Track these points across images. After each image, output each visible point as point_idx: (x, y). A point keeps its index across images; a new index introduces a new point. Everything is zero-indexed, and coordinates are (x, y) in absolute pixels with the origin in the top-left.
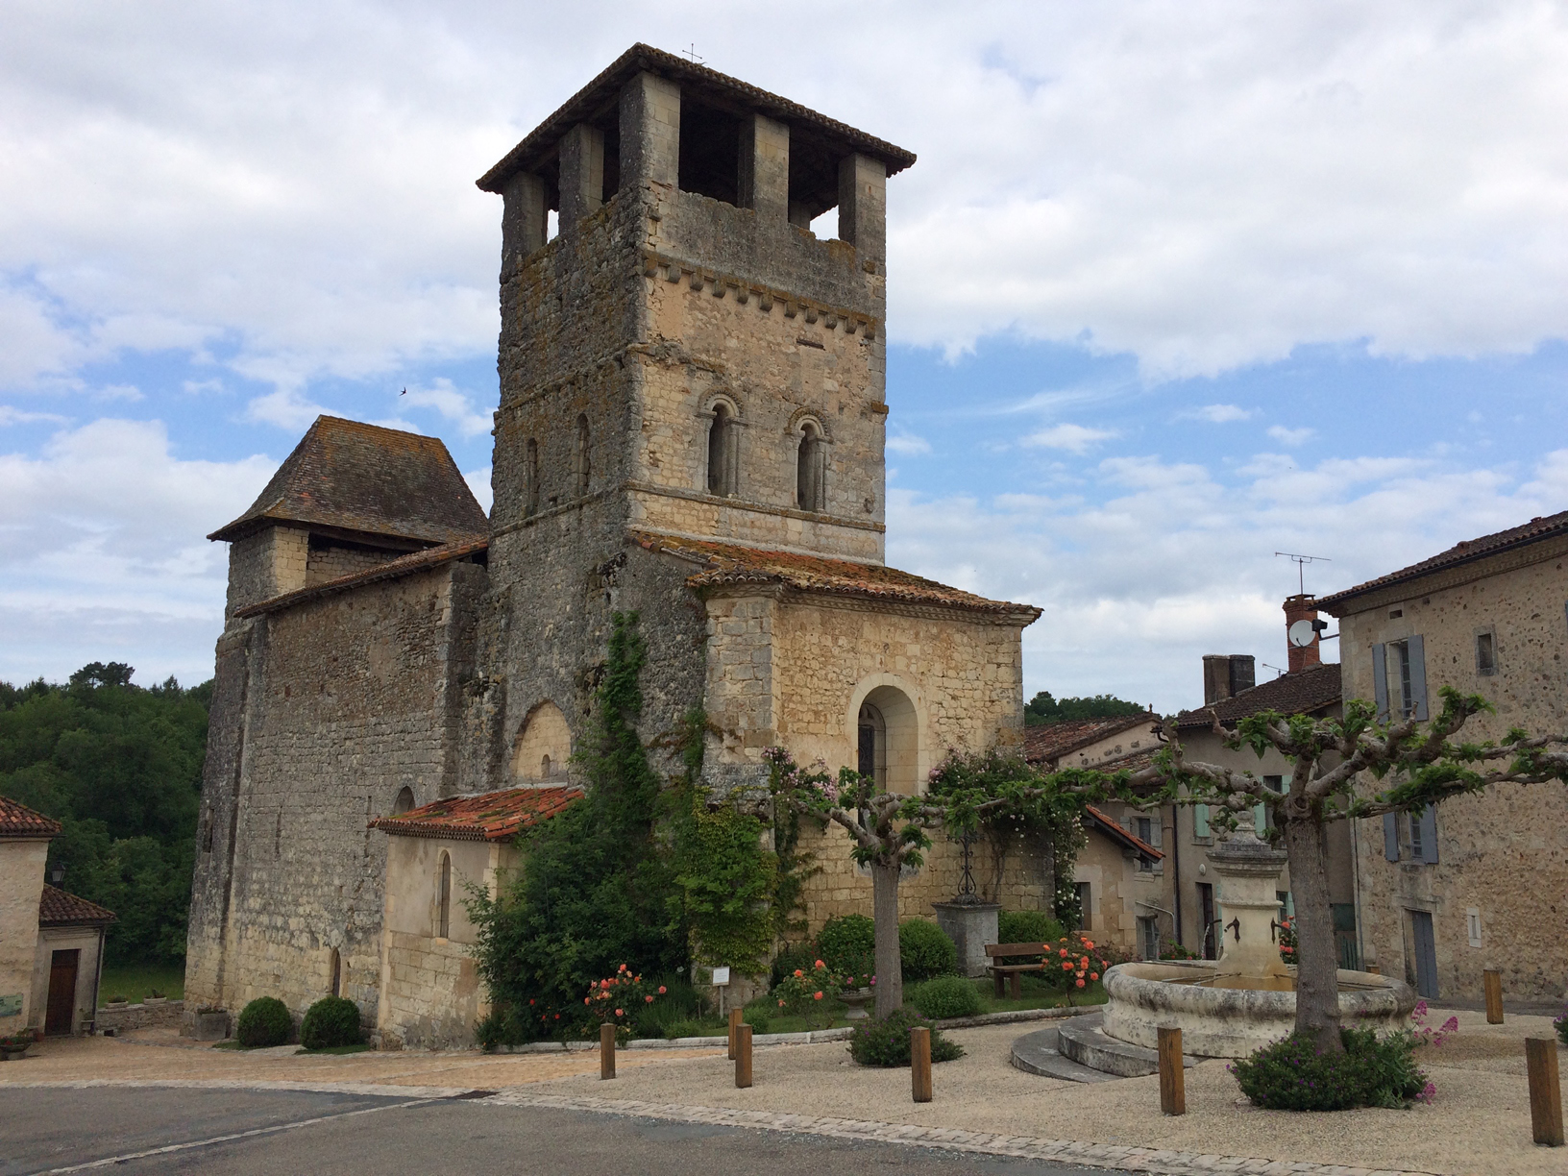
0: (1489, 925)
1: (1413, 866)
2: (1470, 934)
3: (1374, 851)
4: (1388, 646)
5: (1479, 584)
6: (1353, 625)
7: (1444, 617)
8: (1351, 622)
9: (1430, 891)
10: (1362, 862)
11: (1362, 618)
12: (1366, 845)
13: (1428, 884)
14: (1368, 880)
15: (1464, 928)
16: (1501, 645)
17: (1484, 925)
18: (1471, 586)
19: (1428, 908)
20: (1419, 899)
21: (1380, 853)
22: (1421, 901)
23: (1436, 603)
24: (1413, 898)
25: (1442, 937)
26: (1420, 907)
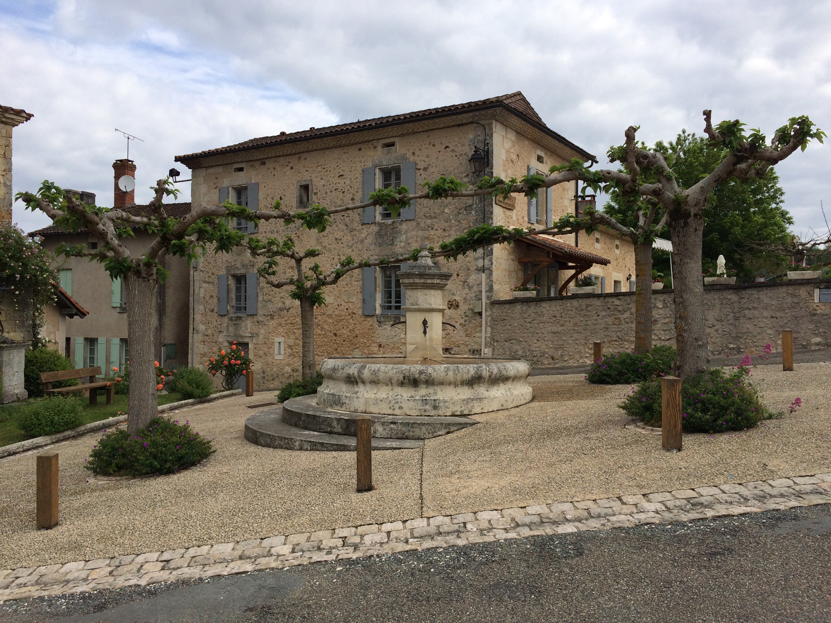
0: (290, 347)
1: (237, 317)
2: (276, 352)
3: (207, 310)
4: (230, 189)
5: (303, 156)
6: (204, 175)
7: (275, 173)
8: (203, 172)
9: (249, 330)
10: (198, 317)
11: (211, 170)
12: (201, 307)
13: (247, 327)
14: (202, 327)
15: (272, 349)
16: (315, 191)
17: (286, 346)
18: (297, 156)
19: (246, 340)
20: (241, 336)
21: (212, 311)
22: (242, 337)
23: (270, 164)
24: (236, 336)
25: (255, 356)
26: (241, 340)
